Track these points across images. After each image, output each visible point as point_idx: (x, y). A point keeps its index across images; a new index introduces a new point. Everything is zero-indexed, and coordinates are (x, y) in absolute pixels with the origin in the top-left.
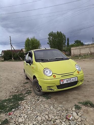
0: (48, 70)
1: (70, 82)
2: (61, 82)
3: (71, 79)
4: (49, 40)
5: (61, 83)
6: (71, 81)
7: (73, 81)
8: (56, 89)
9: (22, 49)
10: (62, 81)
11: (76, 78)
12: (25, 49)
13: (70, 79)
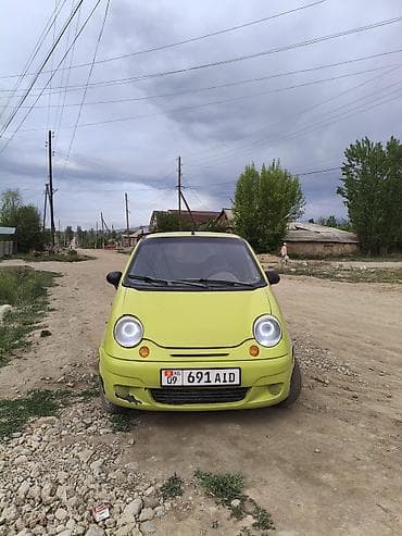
0: (136, 323)
1: (202, 383)
2: (165, 379)
3: (208, 373)
4: (345, 177)
5: (165, 383)
6: (209, 381)
7: (218, 383)
8: (146, 402)
9: (223, 212)
10: (169, 374)
11: (237, 372)
12: (234, 211)
13: (204, 372)
